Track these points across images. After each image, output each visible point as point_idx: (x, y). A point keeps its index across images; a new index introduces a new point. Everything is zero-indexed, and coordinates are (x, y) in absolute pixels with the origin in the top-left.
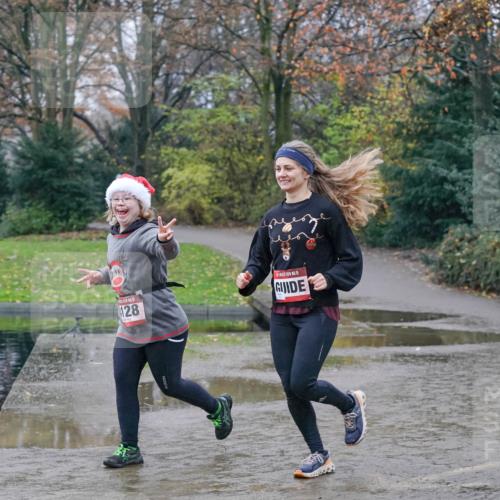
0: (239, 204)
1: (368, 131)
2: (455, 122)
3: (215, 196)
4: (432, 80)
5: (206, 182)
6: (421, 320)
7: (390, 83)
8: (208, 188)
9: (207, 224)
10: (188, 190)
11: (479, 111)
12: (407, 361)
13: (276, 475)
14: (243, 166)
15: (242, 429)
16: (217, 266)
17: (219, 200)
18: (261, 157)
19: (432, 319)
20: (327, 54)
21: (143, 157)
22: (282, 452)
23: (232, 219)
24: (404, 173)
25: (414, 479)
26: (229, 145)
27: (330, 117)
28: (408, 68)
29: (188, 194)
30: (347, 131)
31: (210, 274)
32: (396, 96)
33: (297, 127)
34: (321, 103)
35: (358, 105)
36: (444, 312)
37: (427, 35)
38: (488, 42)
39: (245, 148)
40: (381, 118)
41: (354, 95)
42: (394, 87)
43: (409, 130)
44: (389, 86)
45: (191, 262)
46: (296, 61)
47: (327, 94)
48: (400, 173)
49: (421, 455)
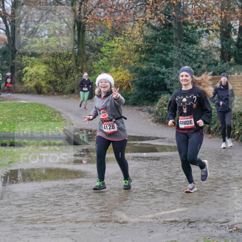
0: (60, 84)
1: (123, 49)
2: (165, 45)
3: (48, 80)
4: (154, 25)
5: (44, 74)
6: (147, 140)
7: (133, 26)
8: (45, 76)
9: (44, 94)
10: (35, 77)
11: (176, 39)
12: (139, 160)
13: (74, 215)
14: (62, 66)
15: (58, 192)
16: (49, 114)
17: (50, 82)
18: (71, 62)
19: (152, 140)
20: (103, 12)
21: (14, 61)
22: (77, 203)
23: (56, 91)
24: (139, 69)
25: (141, 217)
26: (55, 56)
27: (104, 42)
28: (142, 19)
29: (35, 79)
30: (112, 49)
31: (45, 118)
32: (136, 32)
33: (88, 47)
34: (100, 36)
35: (117, 36)
36: (158, 136)
37: (151, 3)
38: (181, 6)
39: (63, 57)
40: (129, 43)
41: (116, 32)
42: (136, 28)
43: (142, 49)
44: (133, 28)
45: (36, 112)
46: (88, 15)
47: (103, 31)
48: (138, 69)
49: (145, 205)
